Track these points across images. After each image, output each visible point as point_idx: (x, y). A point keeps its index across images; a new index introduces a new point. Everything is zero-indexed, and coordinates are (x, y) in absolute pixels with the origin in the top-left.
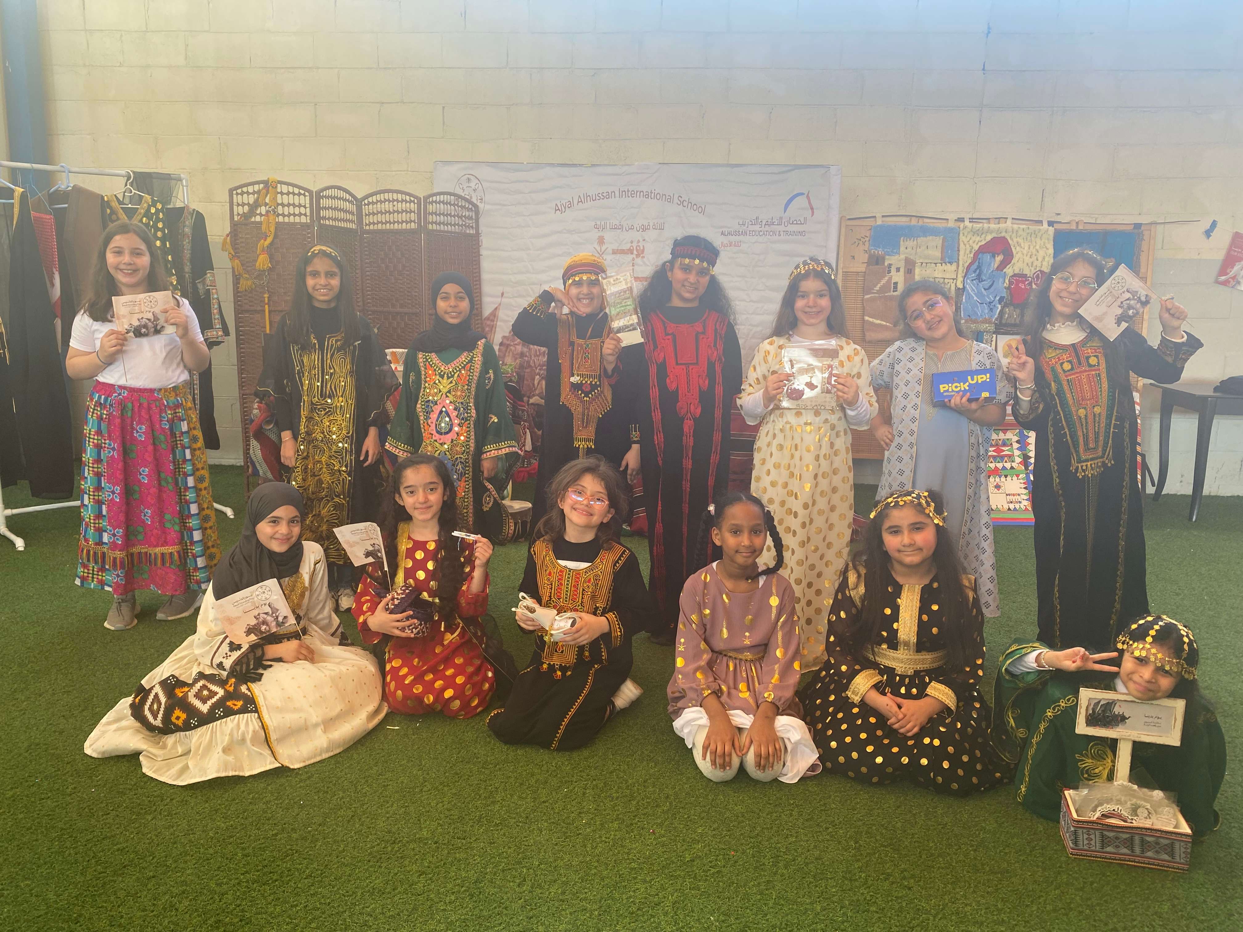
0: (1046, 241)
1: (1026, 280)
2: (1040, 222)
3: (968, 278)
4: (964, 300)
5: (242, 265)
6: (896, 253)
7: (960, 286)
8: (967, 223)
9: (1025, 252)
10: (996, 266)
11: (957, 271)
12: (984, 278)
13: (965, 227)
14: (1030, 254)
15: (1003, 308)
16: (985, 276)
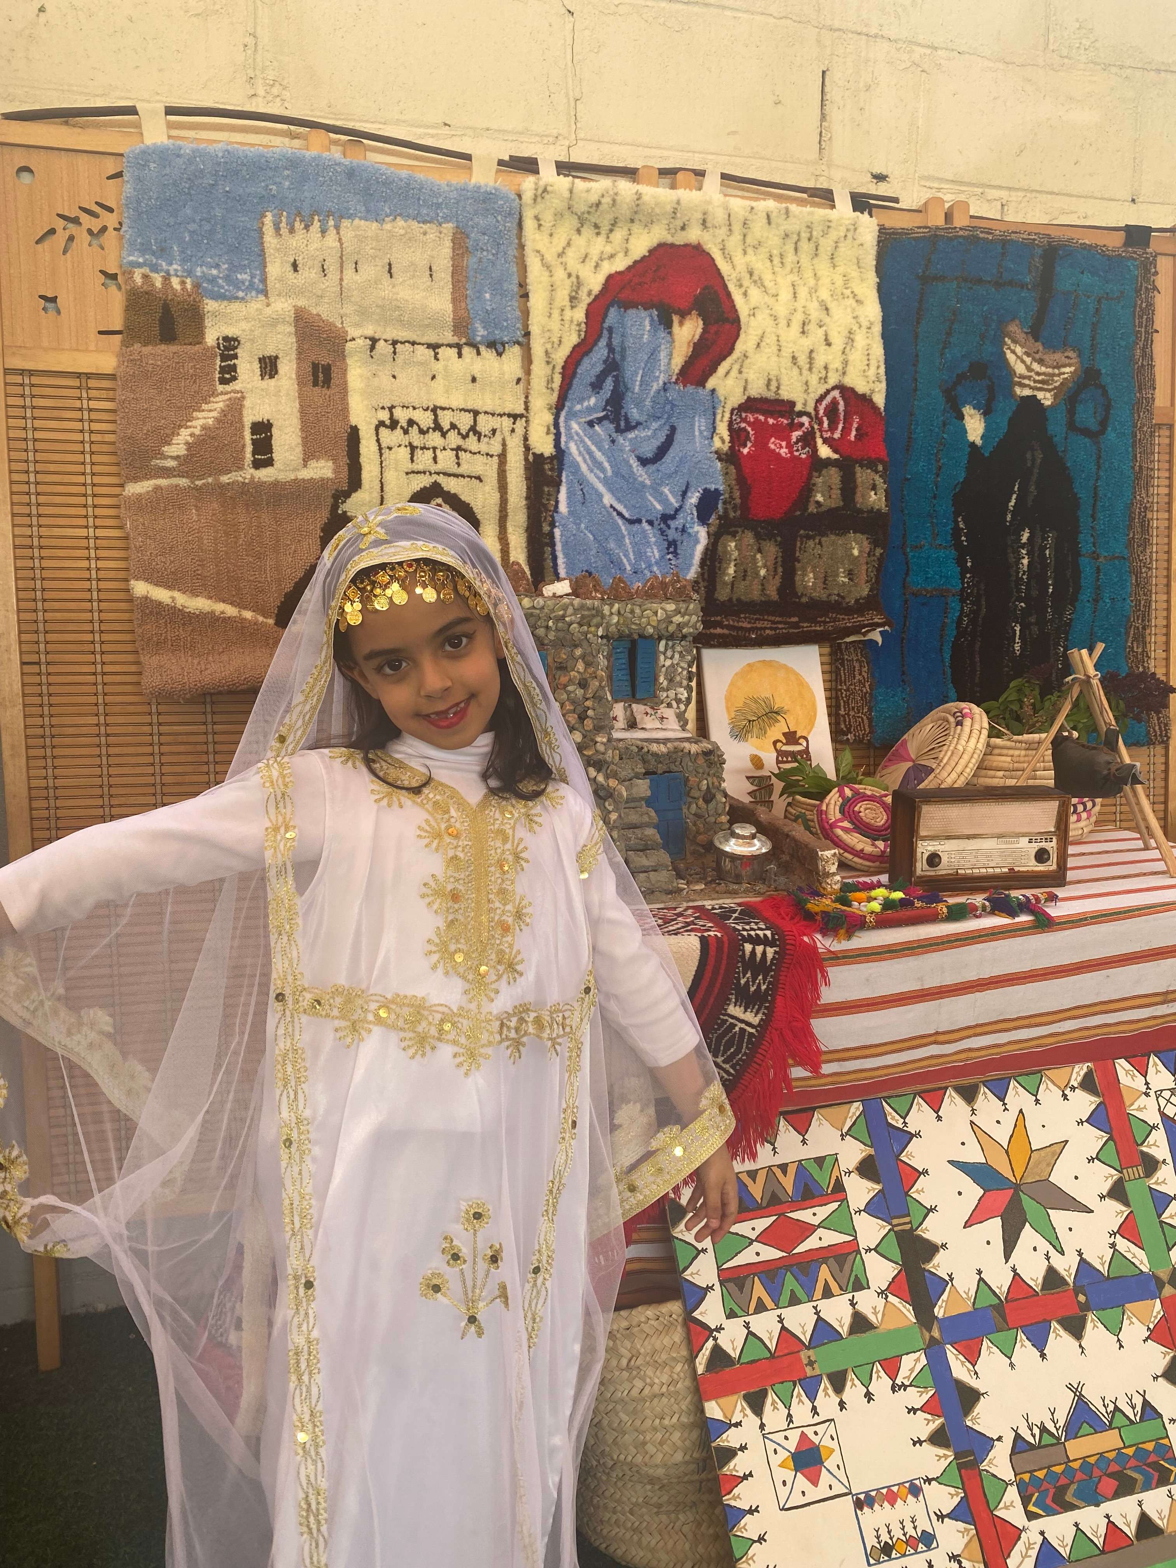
0: (854, 273)
1: (793, 427)
2: (826, 196)
3: (572, 415)
4: (563, 508)
6: (251, 287)
7: (544, 445)
8: (548, 174)
9: (782, 310)
10: (678, 362)
11: (524, 380)
12: (635, 414)
13: (543, 193)
14: (798, 318)
15: (715, 539)
16: (639, 404)
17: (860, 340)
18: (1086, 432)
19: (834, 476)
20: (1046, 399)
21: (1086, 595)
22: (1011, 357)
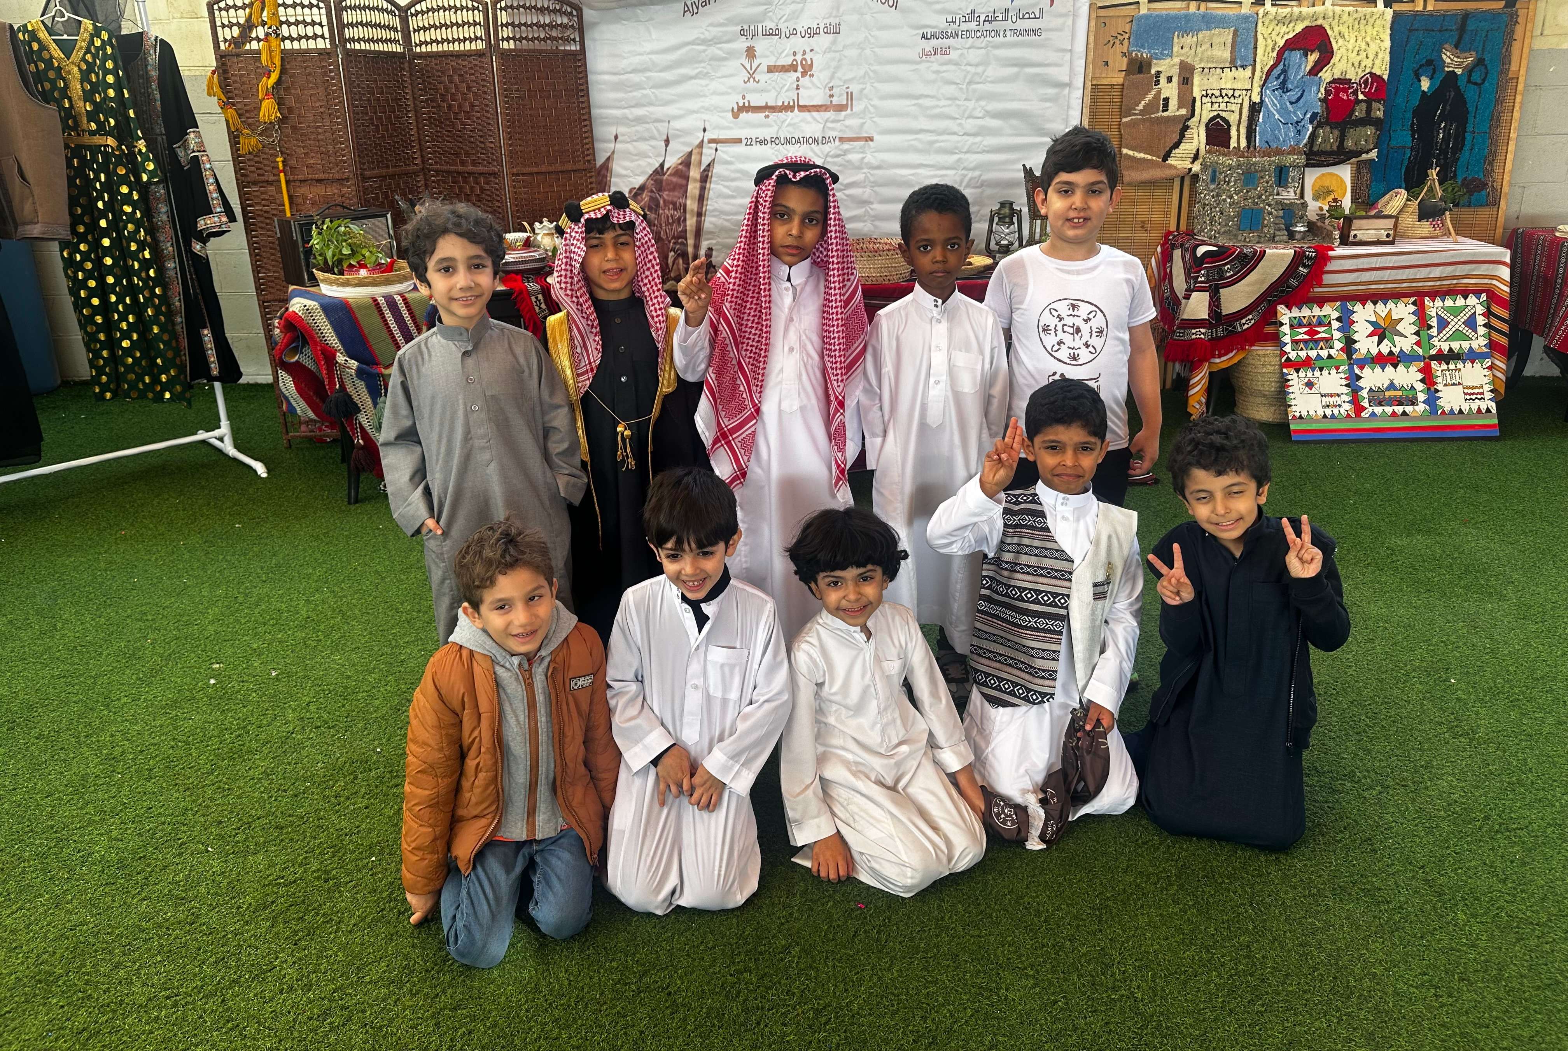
0: (1381, 30)
1: (1350, 88)
2: (1373, 3)
3: (1267, 88)
4: (1261, 120)
5: (240, 116)
6: (1168, 55)
8: (1268, 6)
9: (1350, 47)
10: (1308, 68)
11: (1252, 78)
12: (1290, 86)
13: (1266, 14)
14: (1357, 49)
15: (1315, 129)
16: (1292, 83)
17: (1380, 56)
18: (1475, 84)
19: (1364, 106)
20: (1459, 71)
21: (1467, 148)
22: (1444, 57)
